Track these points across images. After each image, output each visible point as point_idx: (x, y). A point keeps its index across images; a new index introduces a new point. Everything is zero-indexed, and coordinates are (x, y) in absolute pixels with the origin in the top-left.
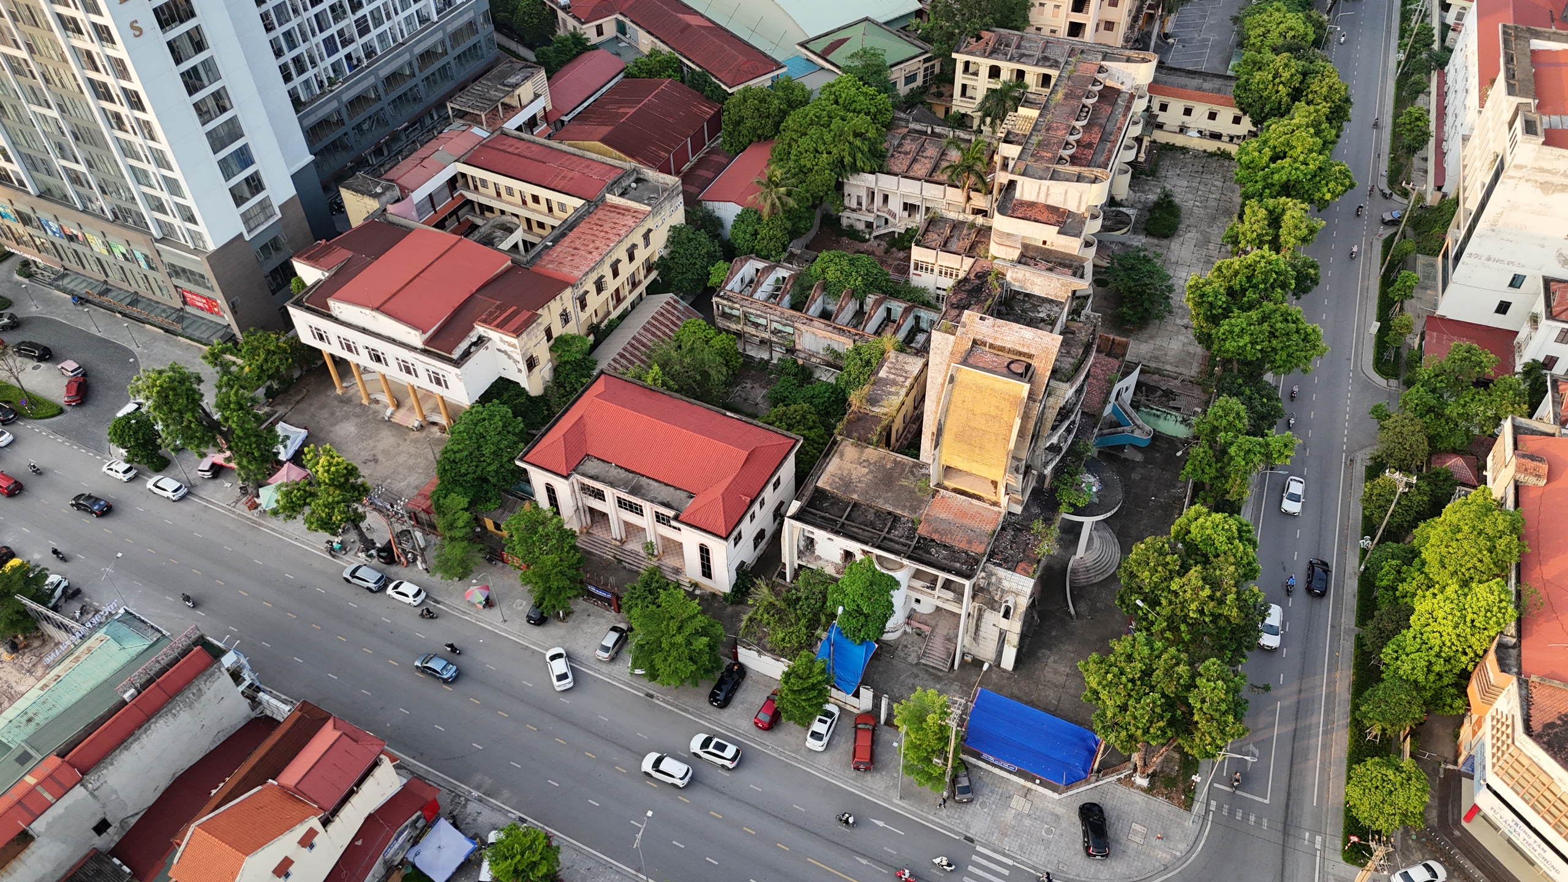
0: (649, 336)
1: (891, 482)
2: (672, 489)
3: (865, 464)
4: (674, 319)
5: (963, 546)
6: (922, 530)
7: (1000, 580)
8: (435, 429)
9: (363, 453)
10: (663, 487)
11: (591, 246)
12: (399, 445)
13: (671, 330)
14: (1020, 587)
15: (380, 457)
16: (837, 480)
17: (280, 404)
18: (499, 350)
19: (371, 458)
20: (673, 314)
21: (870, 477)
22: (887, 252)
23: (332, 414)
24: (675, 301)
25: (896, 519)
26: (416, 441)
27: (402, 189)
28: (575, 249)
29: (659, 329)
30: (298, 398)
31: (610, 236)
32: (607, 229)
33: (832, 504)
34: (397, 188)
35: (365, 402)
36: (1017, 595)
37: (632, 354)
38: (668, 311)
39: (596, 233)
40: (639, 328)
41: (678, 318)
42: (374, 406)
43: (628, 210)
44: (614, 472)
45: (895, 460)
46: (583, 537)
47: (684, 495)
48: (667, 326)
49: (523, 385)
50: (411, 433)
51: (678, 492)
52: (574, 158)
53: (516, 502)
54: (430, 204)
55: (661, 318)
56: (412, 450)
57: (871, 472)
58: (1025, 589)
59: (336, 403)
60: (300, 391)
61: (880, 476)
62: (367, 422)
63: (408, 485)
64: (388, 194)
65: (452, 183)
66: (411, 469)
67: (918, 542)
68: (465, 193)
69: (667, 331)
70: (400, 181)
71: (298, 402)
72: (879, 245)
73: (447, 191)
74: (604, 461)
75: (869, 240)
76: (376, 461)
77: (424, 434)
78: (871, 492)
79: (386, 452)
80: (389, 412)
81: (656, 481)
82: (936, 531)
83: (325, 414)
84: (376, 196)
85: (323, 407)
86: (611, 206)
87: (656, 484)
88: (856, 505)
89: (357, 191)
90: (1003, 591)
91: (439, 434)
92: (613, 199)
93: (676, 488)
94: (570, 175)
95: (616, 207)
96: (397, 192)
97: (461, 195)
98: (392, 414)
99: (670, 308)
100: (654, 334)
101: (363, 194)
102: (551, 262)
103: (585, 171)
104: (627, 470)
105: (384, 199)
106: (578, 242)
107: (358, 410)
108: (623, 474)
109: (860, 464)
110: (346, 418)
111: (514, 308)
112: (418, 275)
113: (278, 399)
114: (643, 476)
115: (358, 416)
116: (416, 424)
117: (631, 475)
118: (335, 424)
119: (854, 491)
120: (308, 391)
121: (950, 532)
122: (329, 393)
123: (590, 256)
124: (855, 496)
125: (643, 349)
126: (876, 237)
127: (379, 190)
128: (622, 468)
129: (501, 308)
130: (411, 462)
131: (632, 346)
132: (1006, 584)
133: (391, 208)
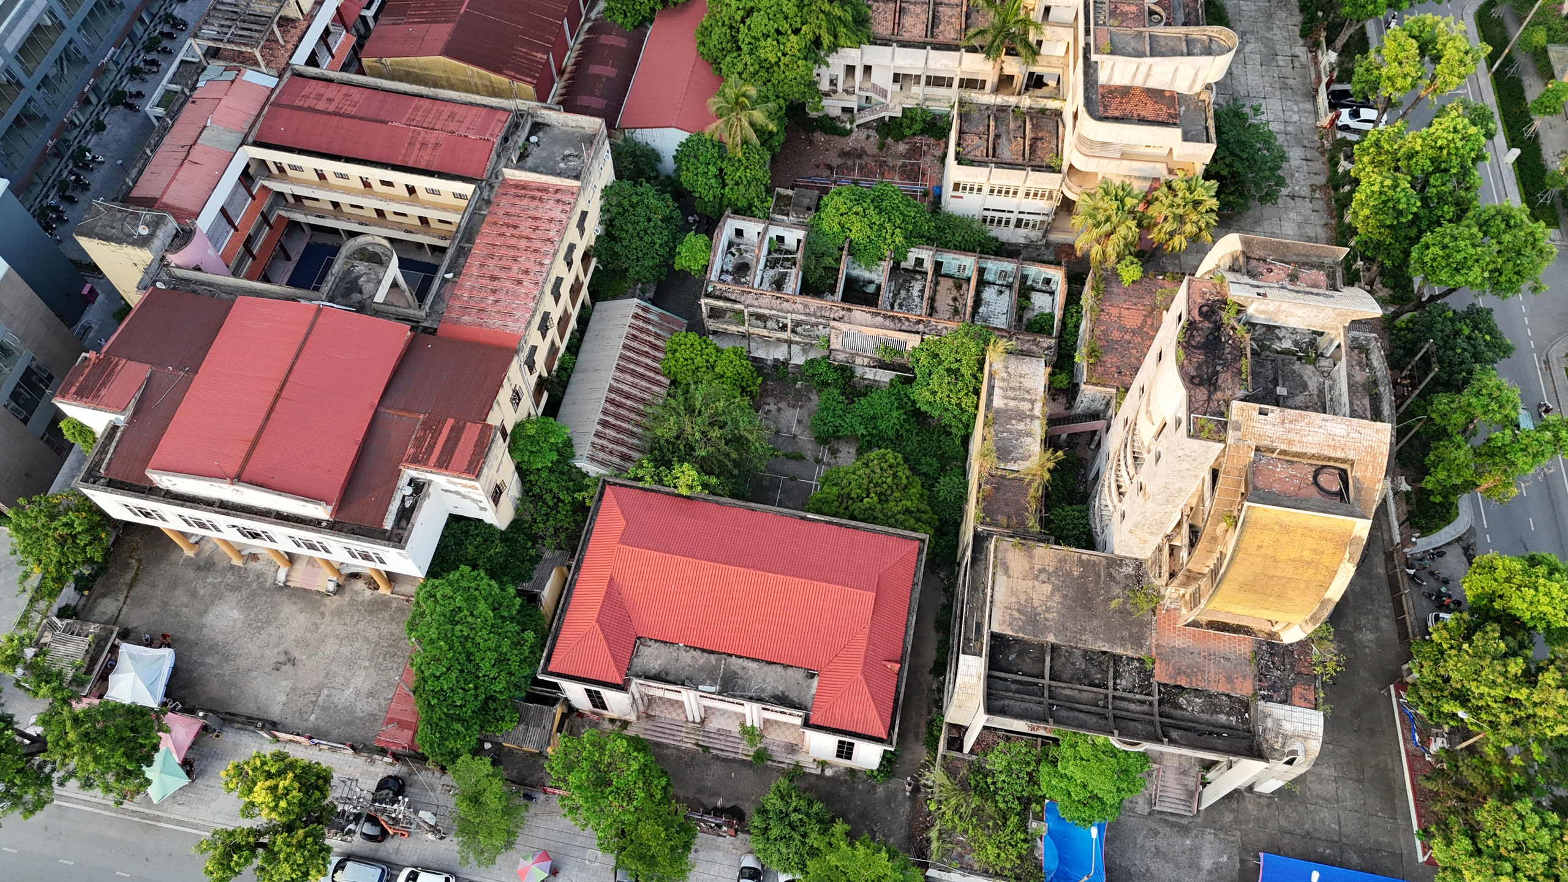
0: (629, 378)
1: (1090, 600)
2: (779, 669)
3: (1043, 577)
4: (652, 339)
5: (1223, 688)
6: (1161, 675)
7: (1278, 723)
8: (360, 585)
9: (267, 652)
10: (767, 668)
11: (515, 268)
12: (317, 626)
13: (655, 359)
14: (1307, 728)
15: (296, 653)
16: (1016, 614)
17: (104, 596)
18: (446, 491)
19: (283, 658)
20: (647, 332)
21: (1057, 598)
22: (881, 147)
23: (193, 594)
24: (645, 310)
25: (1116, 659)
26: (339, 613)
27: (179, 213)
28: (493, 278)
29: (637, 363)
30: (128, 577)
31: (537, 244)
32: (528, 232)
33: (1021, 654)
34: (171, 218)
35: (237, 562)
36: (1306, 738)
37: (617, 416)
38: (641, 330)
39: (513, 241)
40: (612, 372)
41: (657, 336)
42: (252, 565)
43: (544, 189)
44: (688, 659)
45: (1080, 560)
46: (644, 724)
47: (798, 675)
48: (646, 354)
49: (488, 521)
50: (327, 601)
51: (790, 671)
52: (426, 103)
53: (541, 712)
54: (224, 221)
55: (635, 344)
56: (340, 630)
57: (1056, 589)
58: (1314, 729)
59: (191, 573)
60: (126, 566)
61: (1071, 593)
62: (253, 595)
63: (358, 694)
64: (160, 233)
65: (246, 177)
66: (350, 663)
67: (1160, 692)
68: (267, 183)
69: (649, 361)
70: (166, 199)
71: (131, 586)
72: (868, 137)
73: (242, 190)
74: (665, 643)
75: (851, 131)
76: (292, 661)
77: (347, 597)
78: (1070, 625)
79: (300, 642)
80: (281, 576)
81: (753, 659)
82: (1179, 672)
83: (181, 597)
84: (143, 242)
85: (174, 585)
86: (516, 186)
87: (753, 665)
88: (1054, 648)
89: (108, 239)
90: (1285, 737)
91: (368, 592)
92: (512, 174)
93: (786, 666)
94: (432, 137)
95: (523, 186)
96: (172, 225)
97: (263, 187)
98: (287, 576)
99: (641, 324)
100: (634, 374)
101: (120, 241)
102: (465, 309)
103: (452, 126)
104: (703, 650)
105: (157, 243)
106: (492, 263)
107: (230, 578)
108: (702, 659)
109: (1036, 578)
110: (217, 596)
111: (450, 422)
112: (278, 397)
113: (98, 588)
114: (730, 655)
115: (234, 589)
116: (331, 587)
117: (713, 657)
118: (206, 612)
119: (1047, 629)
120: (139, 561)
121: (1199, 669)
122: (173, 558)
123: (521, 290)
124: (1051, 638)
125: (629, 403)
126: (858, 126)
127: (143, 230)
128: (695, 649)
129: (432, 427)
130: (346, 650)
131: (612, 402)
132: (1287, 727)
133: (173, 259)
